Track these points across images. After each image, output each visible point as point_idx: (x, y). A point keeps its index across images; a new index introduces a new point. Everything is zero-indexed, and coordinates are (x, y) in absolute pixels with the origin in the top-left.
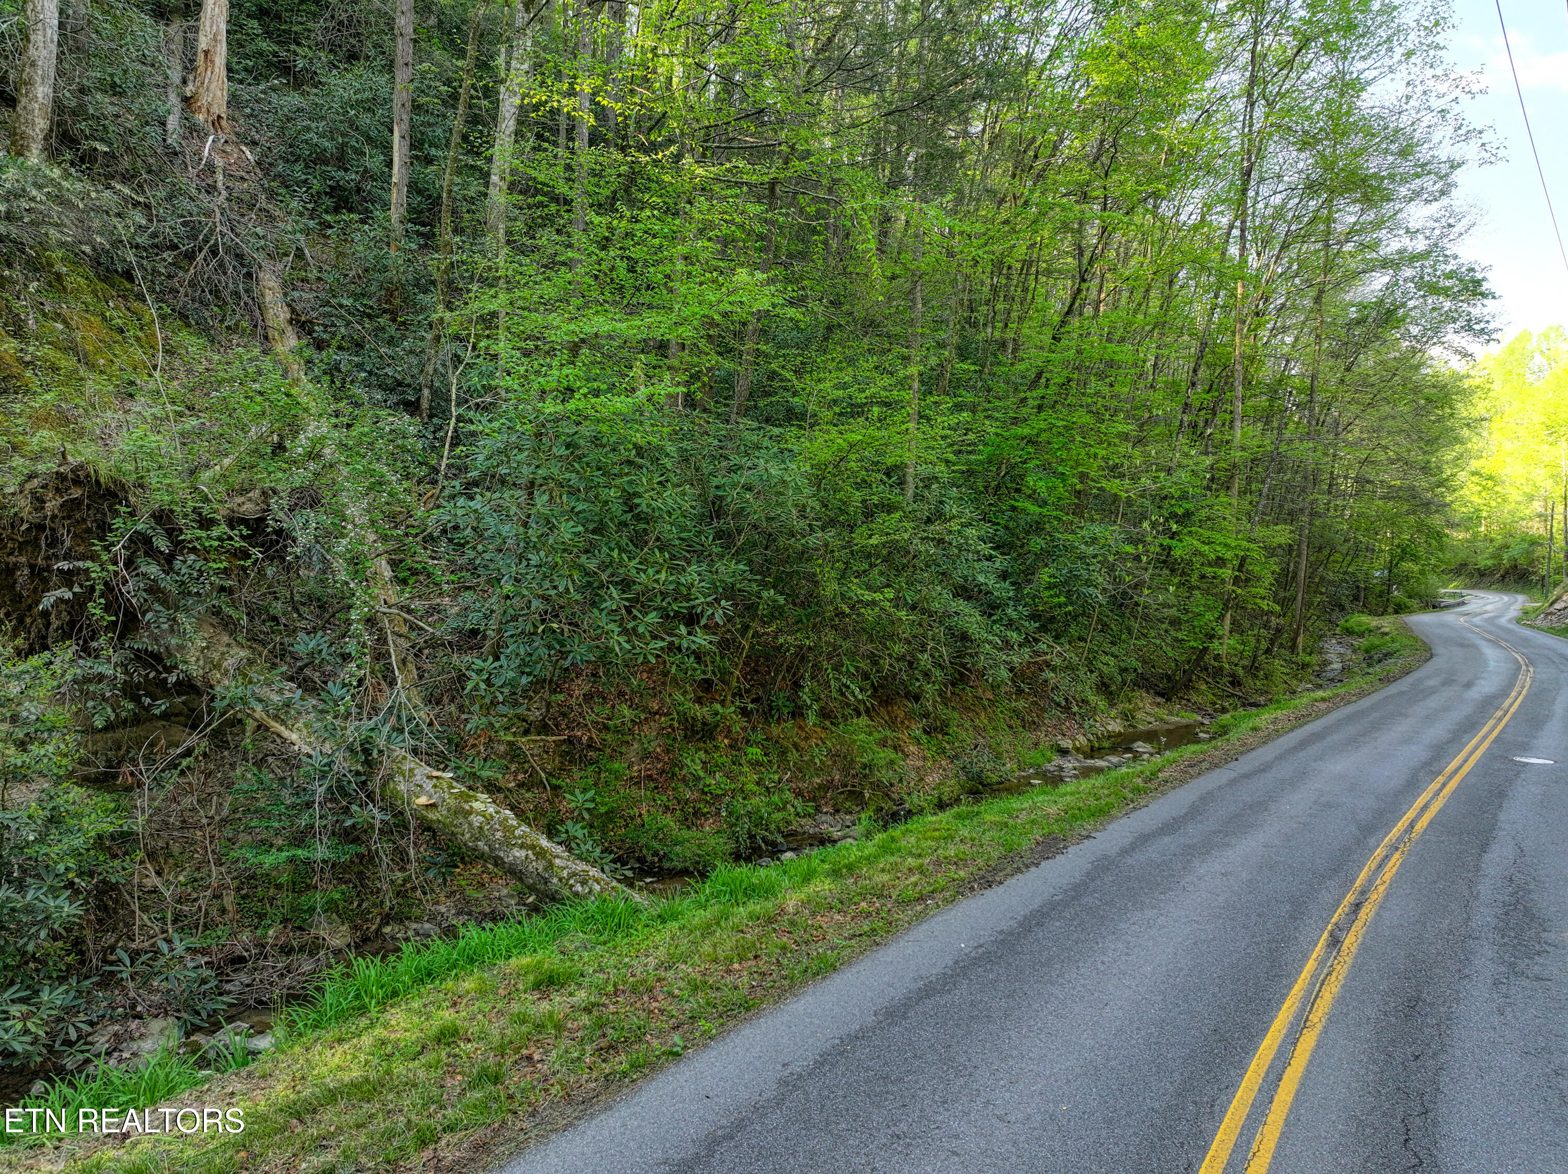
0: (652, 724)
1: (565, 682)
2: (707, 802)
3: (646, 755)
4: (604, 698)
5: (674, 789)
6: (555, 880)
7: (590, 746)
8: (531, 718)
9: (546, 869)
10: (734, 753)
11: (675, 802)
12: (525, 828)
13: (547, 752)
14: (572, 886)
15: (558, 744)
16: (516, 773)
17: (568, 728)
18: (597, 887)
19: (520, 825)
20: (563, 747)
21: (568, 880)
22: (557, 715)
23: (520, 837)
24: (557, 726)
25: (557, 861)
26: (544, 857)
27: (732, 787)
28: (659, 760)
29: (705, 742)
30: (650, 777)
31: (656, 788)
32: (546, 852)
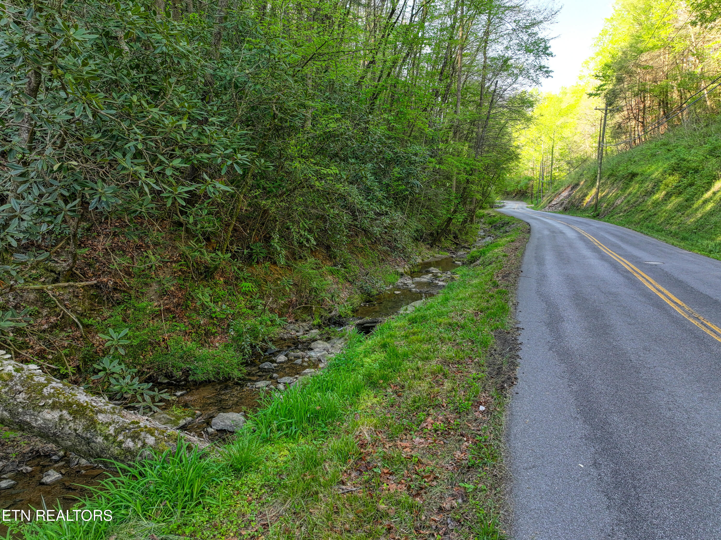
0: (165, 269)
1: (88, 240)
2: (214, 324)
3: (163, 293)
4: (124, 251)
5: (188, 317)
6: (100, 439)
7: (115, 289)
8: (59, 269)
9: (87, 429)
10: (229, 287)
11: (190, 327)
12: (57, 384)
13: (77, 297)
14: (121, 442)
15: (87, 288)
16: (48, 317)
17: (94, 275)
18: (151, 440)
19: (49, 381)
20: (92, 292)
21: (115, 437)
22: (83, 265)
23: (50, 396)
24: (84, 275)
25: (101, 417)
26: (83, 415)
27: (232, 311)
28: (174, 297)
29: (207, 281)
30: (168, 310)
31: (174, 317)
32: (85, 408)
